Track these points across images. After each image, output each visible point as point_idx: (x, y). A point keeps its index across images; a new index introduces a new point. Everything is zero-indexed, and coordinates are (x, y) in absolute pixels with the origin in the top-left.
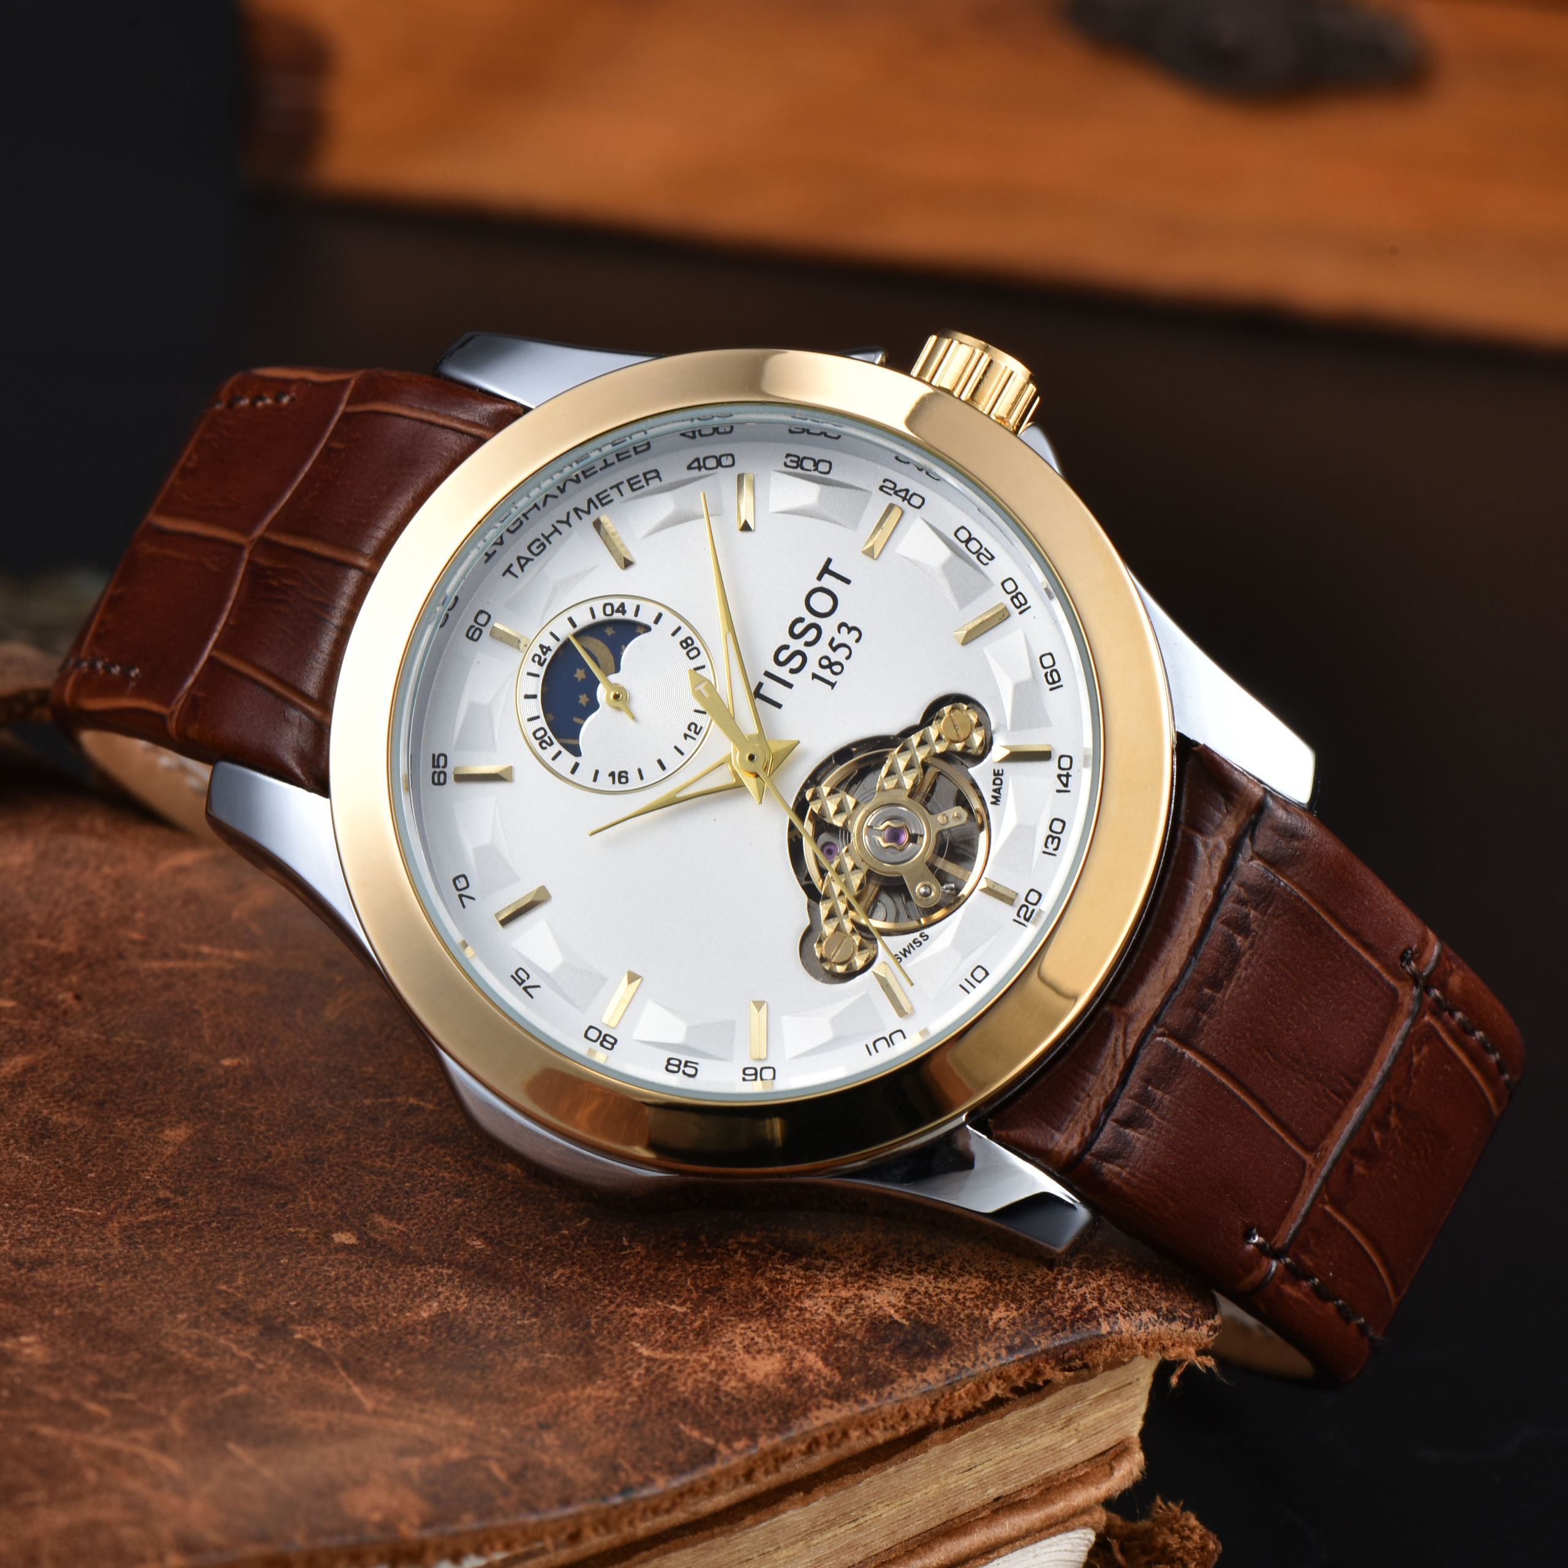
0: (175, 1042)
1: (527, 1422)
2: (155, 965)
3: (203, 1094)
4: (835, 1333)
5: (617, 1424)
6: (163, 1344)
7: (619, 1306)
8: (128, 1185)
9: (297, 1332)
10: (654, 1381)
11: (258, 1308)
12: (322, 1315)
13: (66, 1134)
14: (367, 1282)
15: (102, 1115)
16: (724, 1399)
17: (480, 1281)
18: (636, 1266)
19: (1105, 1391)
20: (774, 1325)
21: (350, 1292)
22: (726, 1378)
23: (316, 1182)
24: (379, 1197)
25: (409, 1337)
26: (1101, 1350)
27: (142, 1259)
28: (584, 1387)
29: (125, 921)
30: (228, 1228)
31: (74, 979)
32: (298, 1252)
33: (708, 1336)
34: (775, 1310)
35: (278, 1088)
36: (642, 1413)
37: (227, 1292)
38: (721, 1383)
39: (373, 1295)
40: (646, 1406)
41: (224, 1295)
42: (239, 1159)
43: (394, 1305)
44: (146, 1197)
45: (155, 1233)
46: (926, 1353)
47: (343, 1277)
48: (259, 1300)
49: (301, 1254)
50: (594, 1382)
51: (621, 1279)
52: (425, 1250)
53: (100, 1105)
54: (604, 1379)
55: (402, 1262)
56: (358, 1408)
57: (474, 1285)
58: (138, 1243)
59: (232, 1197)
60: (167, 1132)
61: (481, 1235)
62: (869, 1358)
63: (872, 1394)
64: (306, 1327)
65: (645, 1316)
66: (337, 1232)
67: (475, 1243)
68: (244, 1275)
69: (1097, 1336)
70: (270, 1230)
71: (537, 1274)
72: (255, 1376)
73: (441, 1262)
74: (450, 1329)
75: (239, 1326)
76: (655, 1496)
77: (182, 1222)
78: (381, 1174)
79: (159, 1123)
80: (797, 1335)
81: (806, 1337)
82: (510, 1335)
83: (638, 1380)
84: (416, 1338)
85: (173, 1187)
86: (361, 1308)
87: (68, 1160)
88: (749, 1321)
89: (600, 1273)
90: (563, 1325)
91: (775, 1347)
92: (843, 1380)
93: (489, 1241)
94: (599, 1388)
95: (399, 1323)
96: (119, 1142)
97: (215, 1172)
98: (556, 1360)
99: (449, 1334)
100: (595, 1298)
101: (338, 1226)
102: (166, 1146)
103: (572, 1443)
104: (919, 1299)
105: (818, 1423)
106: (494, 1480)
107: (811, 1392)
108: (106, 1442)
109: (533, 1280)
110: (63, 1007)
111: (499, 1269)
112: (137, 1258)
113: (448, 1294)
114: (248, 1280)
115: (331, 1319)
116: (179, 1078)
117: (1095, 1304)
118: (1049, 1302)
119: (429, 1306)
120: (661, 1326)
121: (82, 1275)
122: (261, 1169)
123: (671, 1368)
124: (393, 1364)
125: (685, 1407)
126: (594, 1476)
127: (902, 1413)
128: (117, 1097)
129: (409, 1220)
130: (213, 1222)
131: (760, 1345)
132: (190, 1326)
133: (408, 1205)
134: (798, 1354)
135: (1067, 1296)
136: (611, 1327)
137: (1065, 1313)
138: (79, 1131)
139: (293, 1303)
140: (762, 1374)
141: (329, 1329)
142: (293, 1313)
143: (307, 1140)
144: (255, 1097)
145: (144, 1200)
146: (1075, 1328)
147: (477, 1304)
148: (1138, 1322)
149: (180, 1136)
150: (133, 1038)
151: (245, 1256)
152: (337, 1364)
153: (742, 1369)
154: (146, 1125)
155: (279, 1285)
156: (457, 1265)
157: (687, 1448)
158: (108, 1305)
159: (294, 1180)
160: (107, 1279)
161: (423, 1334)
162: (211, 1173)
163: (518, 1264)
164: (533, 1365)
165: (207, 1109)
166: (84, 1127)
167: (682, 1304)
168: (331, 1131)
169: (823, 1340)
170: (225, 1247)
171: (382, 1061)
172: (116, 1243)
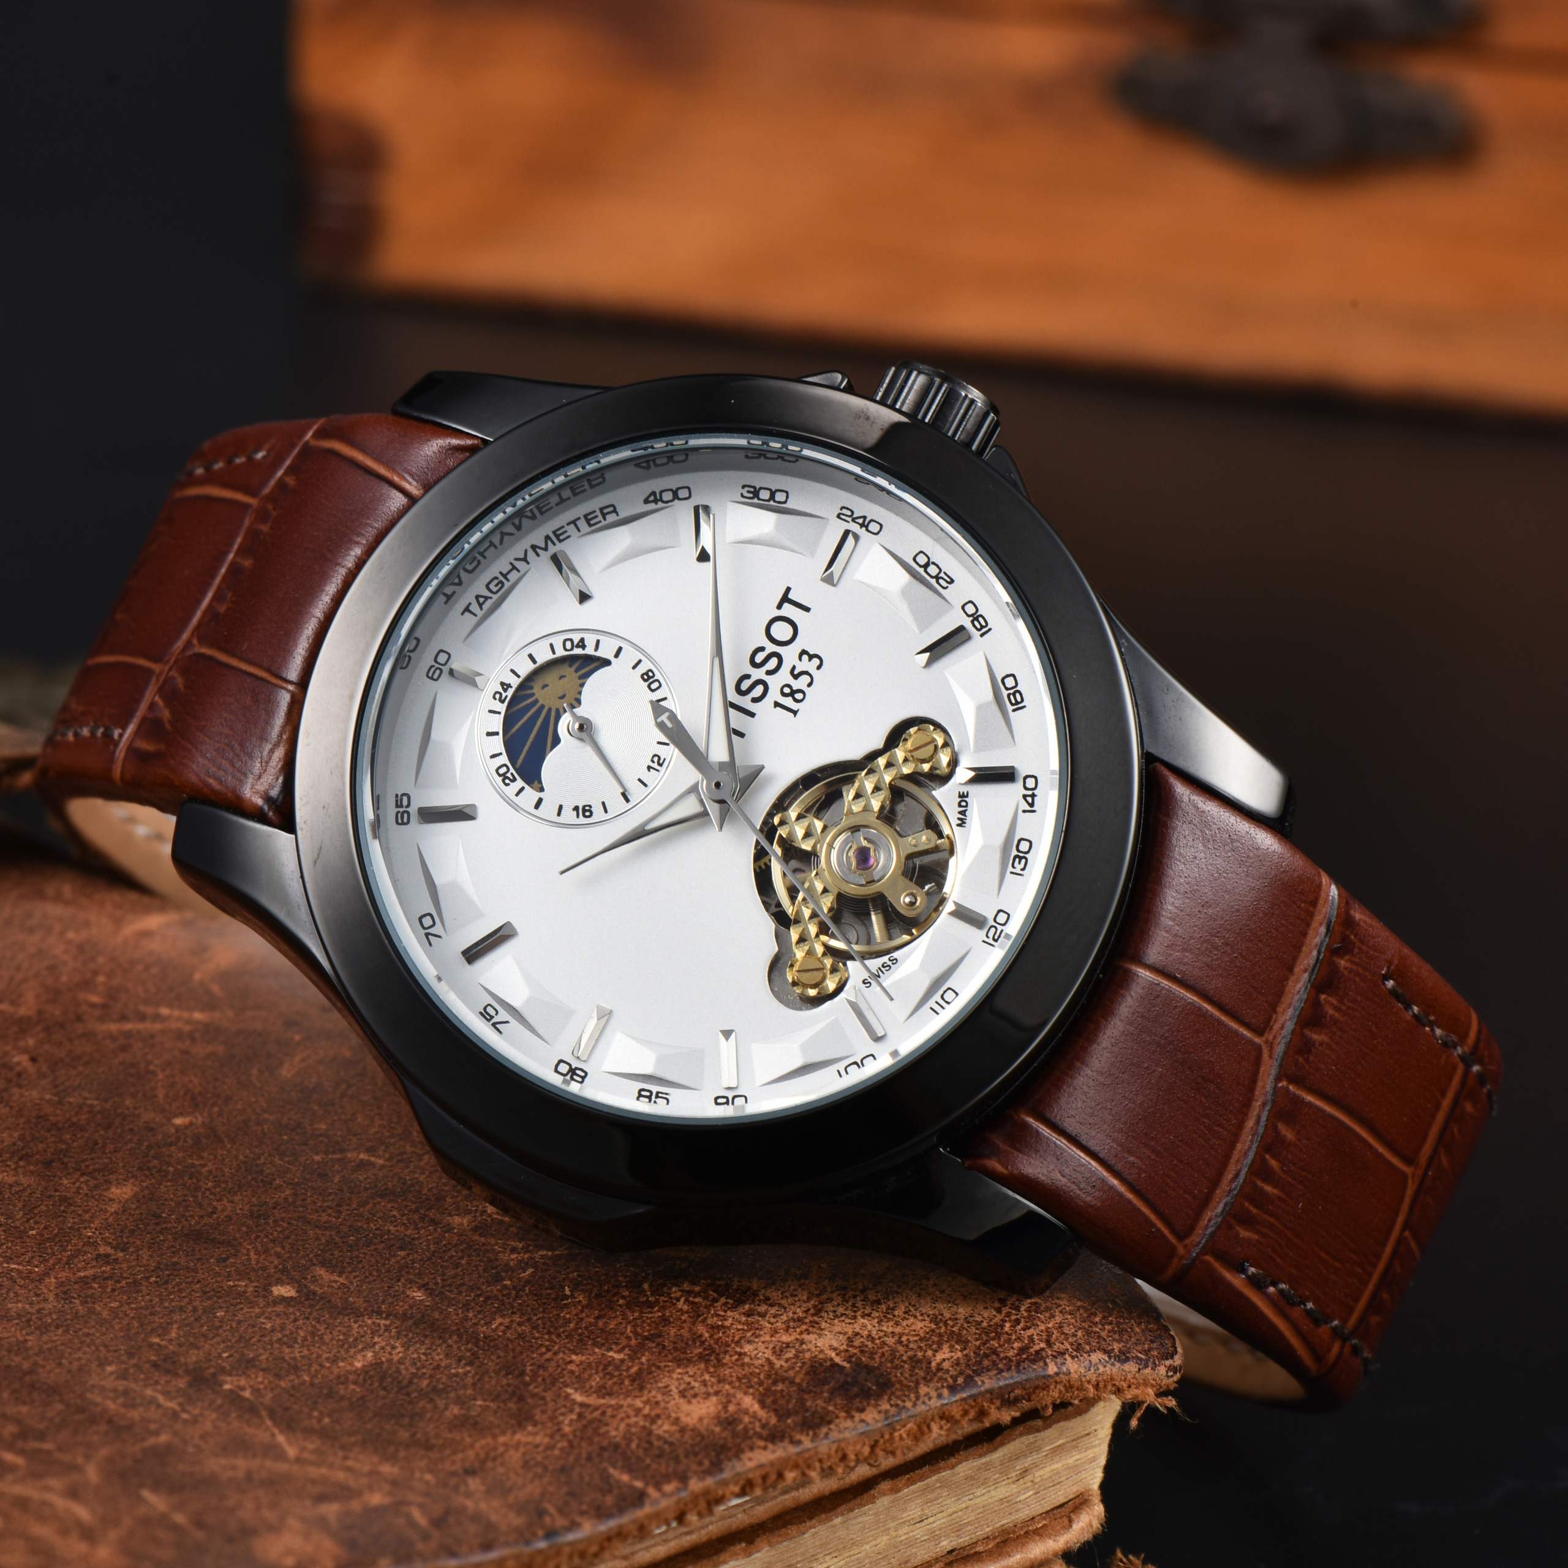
0: (128, 1102)
1: (453, 1468)
2: (113, 1027)
3: (152, 1152)
4: (773, 1376)
5: (545, 1469)
6: (89, 1395)
7: (555, 1354)
8: (69, 1242)
9: (226, 1382)
10: (585, 1427)
11: (189, 1360)
12: (254, 1366)
13: (10, 1192)
14: (302, 1334)
15: (49, 1174)
16: (656, 1443)
17: (417, 1331)
18: (576, 1315)
19: (1061, 1442)
20: (712, 1370)
21: (285, 1343)
22: (660, 1422)
23: (259, 1237)
24: (321, 1250)
25: (341, 1386)
26: (1048, 1391)
27: (76, 1313)
28: (514, 1433)
29: (86, 984)
30: (167, 1282)
31: (31, 1042)
32: (235, 1306)
33: (644, 1381)
34: (714, 1355)
35: (229, 1146)
36: (571, 1459)
37: (159, 1345)
38: (654, 1427)
39: (308, 1346)
40: (576, 1451)
41: (156, 1347)
42: (183, 1216)
43: (328, 1355)
44: (86, 1253)
45: (92, 1288)
46: (866, 1395)
47: (279, 1329)
48: (191, 1352)
49: (238, 1307)
50: (524, 1428)
51: (560, 1327)
52: (365, 1301)
53: (47, 1164)
54: (535, 1425)
55: (340, 1313)
56: (281, 1456)
57: (411, 1335)
58: (74, 1298)
59: (174, 1253)
60: (113, 1189)
61: (423, 1287)
62: (807, 1400)
63: (808, 1435)
64: (237, 1378)
65: (581, 1363)
66: (276, 1285)
67: (415, 1294)
68: (178, 1328)
69: (1044, 1377)
70: (209, 1284)
71: (475, 1324)
72: (179, 1426)
73: (379, 1313)
74: (382, 1378)
75: (168, 1378)
76: (581, 1541)
77: (121, 1277)
78: (326, 1229)
79: (106, 1181)
80: (734, 1379)
81: (744, 1381)
82: (443, 1384)
83: (570, 1425)
84: (347, 1388)
85: (115, 1243)
86: (294, 1358)
87: (10, 1218)
88: (686, 1366)
89: (540, 1322)
90: (497, 1373)
91: (711, 1391)
92: (779, 1421)
93: (430, 1293)
94: (530, 1434)
95: (332, 1373)
96: (64, 1200)
97: (158, 1228)
98: (488, 1407)
99: (381, 1384)
100: (532, 1346)
101: (278, 1279)
102: (111, 1203)
103: (497, 1489)
104: (862, 1342)
105: (750, 1465)
106: (413, 1524)
107: (746, 1435)
108: (18, 1490)
109: (471, 1330)
110: (18, 1069)
111: (437, 1320)
112: (72, 1312)
113: (383, 1344)
114: (181, 1333)
115: (263, 1370)
116: (129, 1137)
117: (1043, 1345)
118: (995, 1343)
119: (364, 1356)
120: (597, 1373)
121: (13, 1329)
122: (205, 1225)
123: (604, 1413)
124: (321, 1413)
125: (616, 1451)
126: (518, 1521)
127: (840, 1454)
128: (65, 1156)
129: (351, 1272)
130: (152, 1276)
131: (696, 1389)
132: (118, 1378)
133: (351, 1258)
134: (735, 1397)
135: (1014, 1337)
136: (546, 1374)
137: (1011, 1354)
138: (25, 1190)
139: (225, 1355)
140: (696, 1417)
141: (260, 1379)
142: (224, 1364)
143: (254, 1196)
144: (205, 1154)
145: (83, 1256)
146: (1021, 1368)
147: (413, 1353)
148: (1087, 1363)
149: (126, 1193)
150: (86, 1099)
151: (181, 1309)
152: (264, 1413)
153: (677, 1413)
154: (92, 1183)
155: (213, 1338)
156: (395, 1316)
157: (616, 1492)
158: (36, 1358)
159: (238, 1236)
160: (38, 1333)
161: (355, 1383)
162: (154, 1229)
163: (457, 1315)
164: (463, 1412)
165: (155, 1167)
166: (29, 1186)
167: (619, 1351)
168: (279, 1187)
169: (761, 1383)
170: (162, 1301)
171: (335, 1118)
172: (51, 1297)
